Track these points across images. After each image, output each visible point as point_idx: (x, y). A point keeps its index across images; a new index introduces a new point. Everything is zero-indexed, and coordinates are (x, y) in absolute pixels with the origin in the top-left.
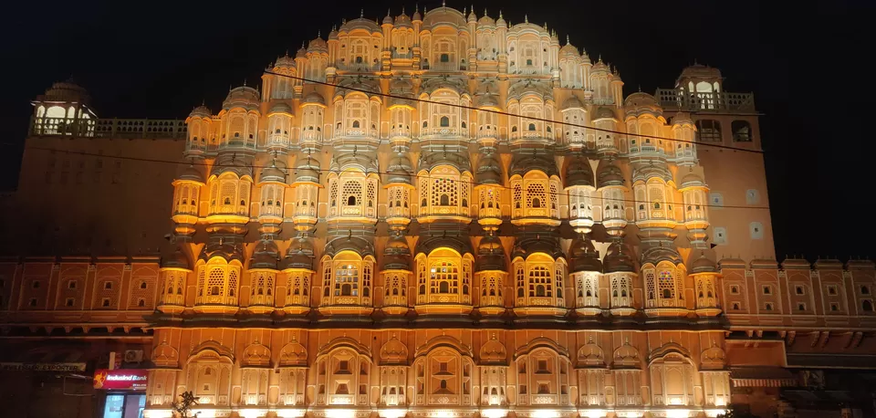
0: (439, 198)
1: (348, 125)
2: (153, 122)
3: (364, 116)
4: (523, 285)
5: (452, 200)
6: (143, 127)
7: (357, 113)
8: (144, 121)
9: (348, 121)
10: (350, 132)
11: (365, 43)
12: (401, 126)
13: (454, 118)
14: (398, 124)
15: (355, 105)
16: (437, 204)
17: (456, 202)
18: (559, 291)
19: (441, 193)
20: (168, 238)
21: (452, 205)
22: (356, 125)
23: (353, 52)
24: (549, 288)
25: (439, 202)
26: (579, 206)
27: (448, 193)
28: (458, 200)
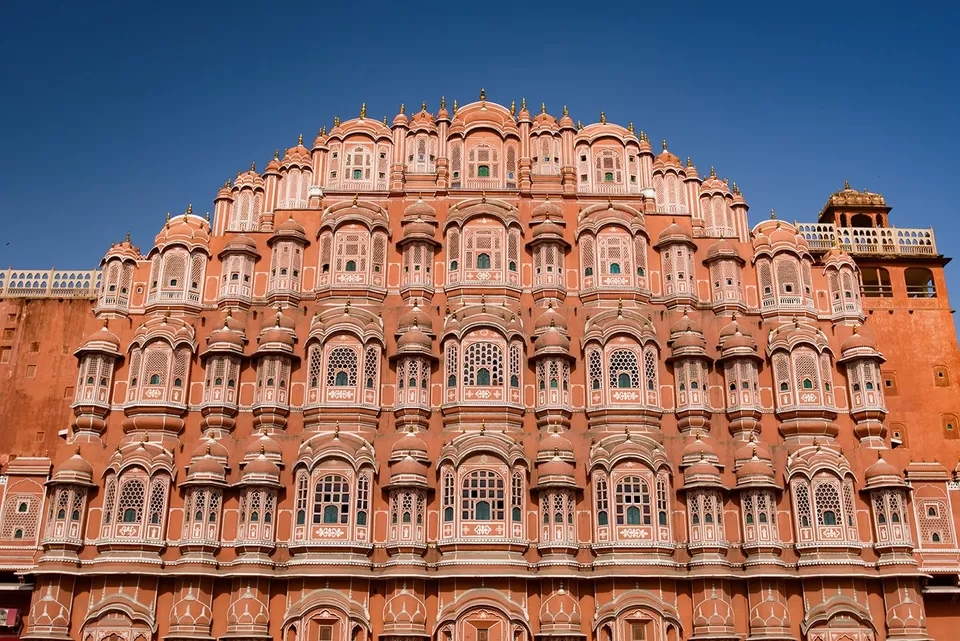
0: (475, 373)
1: (339, 268)
2: (62, 273)
3: (364, 253)
4: (606, 506)
5: (495, 376)
6: (47, 281)
7: (352, 249)
8: (49, 273)
9: (339, 261)
10: (342, 278)
11: (366, 151)
12: (417, 268)
13: (498, 255)
14: (414, 265)
15: (350, 238)
16: (472, 383)
17: (501, 379)
18: (663, 514)
19: (477, 367)
20: (64, 436)
21: (495, 383)
22: (351, 266)
23: (348, 164)
24: (647, 509)
25: (475, 380)
26: (689, 385)
27: (490, 367)
28: (504, 377)
